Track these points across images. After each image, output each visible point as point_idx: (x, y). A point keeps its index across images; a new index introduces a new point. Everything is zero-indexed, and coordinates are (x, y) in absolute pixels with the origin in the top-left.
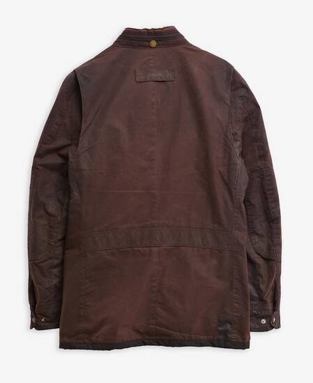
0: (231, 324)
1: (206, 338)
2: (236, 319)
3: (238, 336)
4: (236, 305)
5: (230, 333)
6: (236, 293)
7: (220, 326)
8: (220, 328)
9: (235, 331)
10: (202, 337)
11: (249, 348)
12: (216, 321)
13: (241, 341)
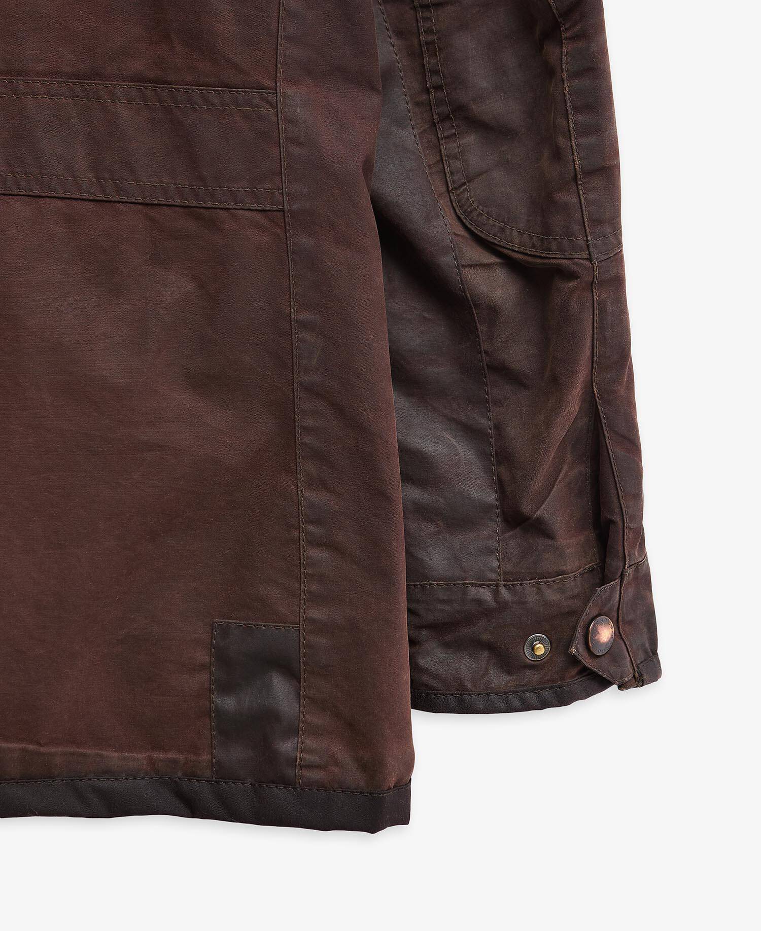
0: (291, 672)
1: (140, 758)
2: (321, 641)
3: (339, 750)
4: (317, 554)
5: (293, 731)
6: (321, 484)
7: (226, 688)
8: (229, 703)
9: (316, 719)
10: (113, 758)
11: (404, 819)
12: (202, 656)
13: (355, 777)
